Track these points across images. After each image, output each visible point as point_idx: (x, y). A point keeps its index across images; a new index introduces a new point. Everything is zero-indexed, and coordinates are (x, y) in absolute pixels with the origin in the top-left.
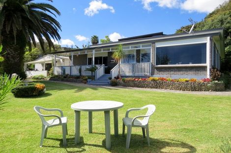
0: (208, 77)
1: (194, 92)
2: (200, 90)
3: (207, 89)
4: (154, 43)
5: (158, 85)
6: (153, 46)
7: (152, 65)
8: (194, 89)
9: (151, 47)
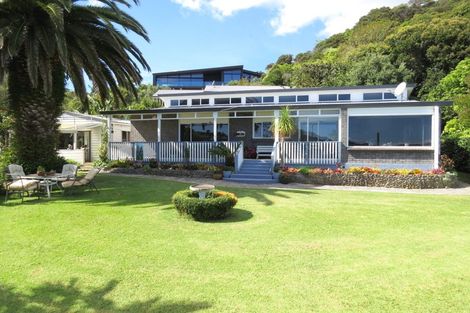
0: (436, 167)
1: (425, 190)
2: (433, 186)
3: (443, 185)
4: (346, 109)
5: (364, 179)
6: (343, 114)
7: (343, 145)
8: (424, 186)
9: (340, 116)
